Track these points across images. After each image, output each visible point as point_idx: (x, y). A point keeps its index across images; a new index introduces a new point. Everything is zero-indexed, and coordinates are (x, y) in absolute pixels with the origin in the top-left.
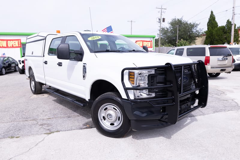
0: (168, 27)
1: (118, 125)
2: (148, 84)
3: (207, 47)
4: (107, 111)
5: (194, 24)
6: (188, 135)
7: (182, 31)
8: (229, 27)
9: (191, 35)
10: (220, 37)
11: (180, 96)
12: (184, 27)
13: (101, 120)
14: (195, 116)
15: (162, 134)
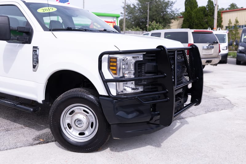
0: (136, 4)
1: (90, 134)
2: (134, 74)
3: (190, 31)
4: (74, 115)
5: (169, 2)
6: (181, 141)
7: (154, 11)
8: (210, 8)
9: (165, 17)
10: (200, 21)
11: (175, 89)
12: (155, 5)
13: (65, 129)
14: (185, 118)
15: (148, 142)
